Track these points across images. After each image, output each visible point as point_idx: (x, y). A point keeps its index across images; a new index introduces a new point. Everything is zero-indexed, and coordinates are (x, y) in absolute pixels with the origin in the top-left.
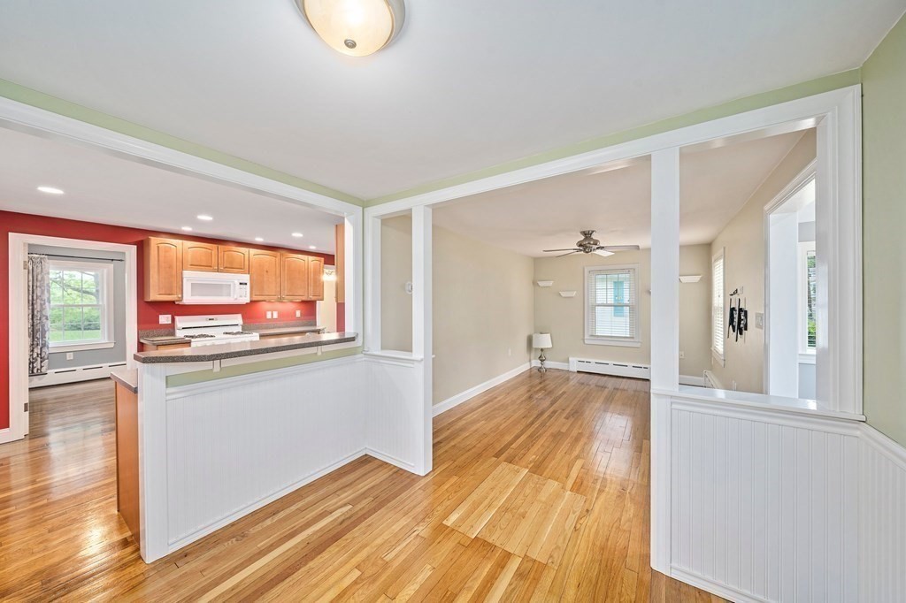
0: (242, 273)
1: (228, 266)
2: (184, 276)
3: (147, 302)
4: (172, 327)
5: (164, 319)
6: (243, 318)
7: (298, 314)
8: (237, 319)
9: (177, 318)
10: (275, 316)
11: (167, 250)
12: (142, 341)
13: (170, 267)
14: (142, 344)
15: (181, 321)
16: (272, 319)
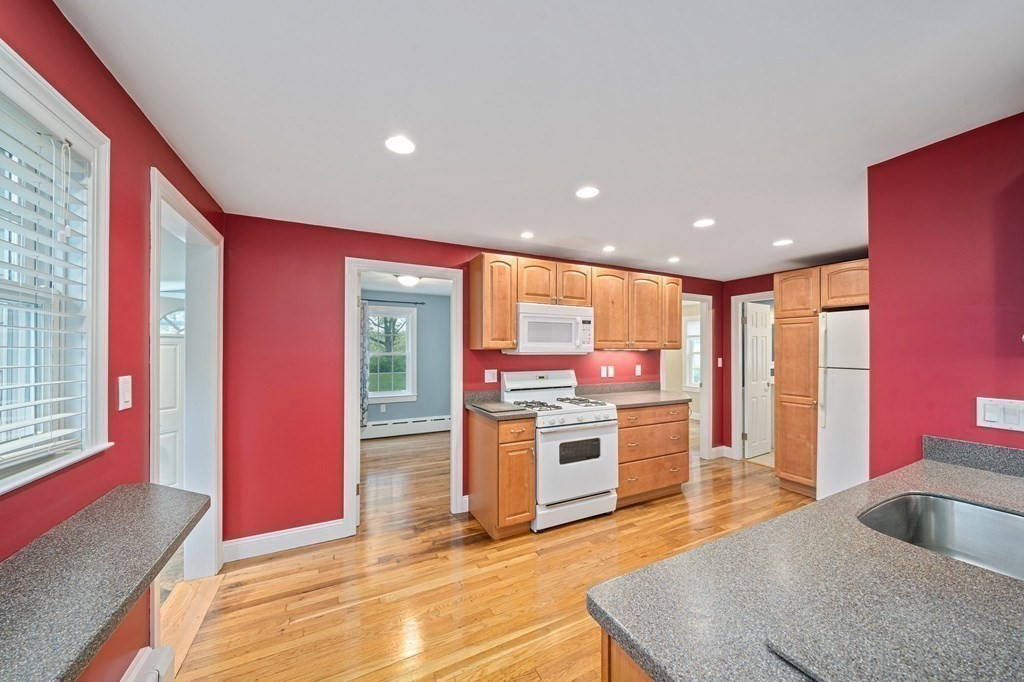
0: (584, 304)
1: (569, 294)
2: (521, 310)
3: (472, 351)
4: (497, 386)
5: (490, 376)
6: (578, 376)
7: (638, 370)
8: (569, 378)
9: (505, 375)
10: (611, 373)
11: (501, 272)
12: (468, 407)
13: (505, 298)
14: (468, 410)
15: (511, 380)
16: (608, 379)
